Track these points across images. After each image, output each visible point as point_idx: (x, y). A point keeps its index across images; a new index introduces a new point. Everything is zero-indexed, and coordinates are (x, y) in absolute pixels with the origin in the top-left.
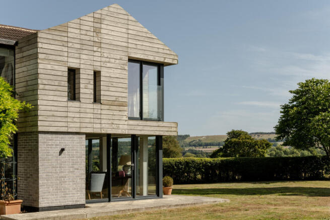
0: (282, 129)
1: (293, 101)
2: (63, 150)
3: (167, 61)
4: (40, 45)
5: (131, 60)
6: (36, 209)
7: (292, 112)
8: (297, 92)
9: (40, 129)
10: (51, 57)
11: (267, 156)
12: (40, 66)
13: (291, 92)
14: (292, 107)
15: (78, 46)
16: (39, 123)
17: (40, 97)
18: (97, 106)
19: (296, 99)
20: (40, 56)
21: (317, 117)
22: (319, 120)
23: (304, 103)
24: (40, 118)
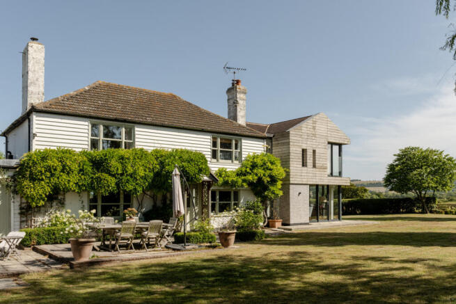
0: (388, 180)
1: (396, 161)
2: (300, 193)
3: (343, 142)
4: (291, 138)
5: (329, 143)
6: (289, 225)
7: (397, 169)
8: (399, 155)
9: (291, 182)
10: (295, 144)
11: (365, 198)
12: (291, 149)
13: (395, 155)
14: (397, 165)
15: (306, 137)
16: (291, 179)
17: (291, 165)
18: (314, 169)
19: (398, 160)
20: (291, 143)
21: (415, 172)
22: (415, 175)
23: (403, 163)
24: (291, 176)
